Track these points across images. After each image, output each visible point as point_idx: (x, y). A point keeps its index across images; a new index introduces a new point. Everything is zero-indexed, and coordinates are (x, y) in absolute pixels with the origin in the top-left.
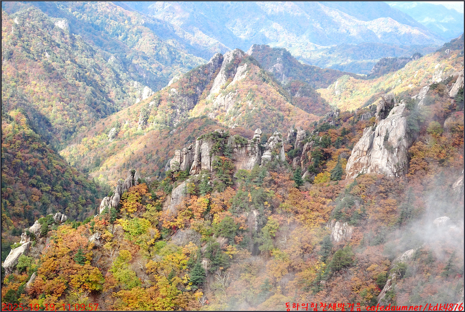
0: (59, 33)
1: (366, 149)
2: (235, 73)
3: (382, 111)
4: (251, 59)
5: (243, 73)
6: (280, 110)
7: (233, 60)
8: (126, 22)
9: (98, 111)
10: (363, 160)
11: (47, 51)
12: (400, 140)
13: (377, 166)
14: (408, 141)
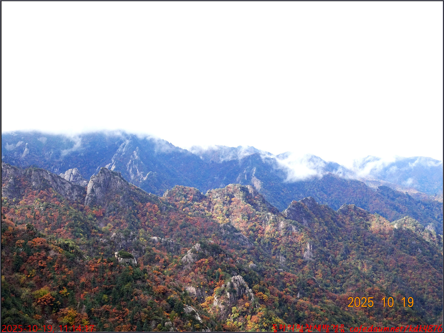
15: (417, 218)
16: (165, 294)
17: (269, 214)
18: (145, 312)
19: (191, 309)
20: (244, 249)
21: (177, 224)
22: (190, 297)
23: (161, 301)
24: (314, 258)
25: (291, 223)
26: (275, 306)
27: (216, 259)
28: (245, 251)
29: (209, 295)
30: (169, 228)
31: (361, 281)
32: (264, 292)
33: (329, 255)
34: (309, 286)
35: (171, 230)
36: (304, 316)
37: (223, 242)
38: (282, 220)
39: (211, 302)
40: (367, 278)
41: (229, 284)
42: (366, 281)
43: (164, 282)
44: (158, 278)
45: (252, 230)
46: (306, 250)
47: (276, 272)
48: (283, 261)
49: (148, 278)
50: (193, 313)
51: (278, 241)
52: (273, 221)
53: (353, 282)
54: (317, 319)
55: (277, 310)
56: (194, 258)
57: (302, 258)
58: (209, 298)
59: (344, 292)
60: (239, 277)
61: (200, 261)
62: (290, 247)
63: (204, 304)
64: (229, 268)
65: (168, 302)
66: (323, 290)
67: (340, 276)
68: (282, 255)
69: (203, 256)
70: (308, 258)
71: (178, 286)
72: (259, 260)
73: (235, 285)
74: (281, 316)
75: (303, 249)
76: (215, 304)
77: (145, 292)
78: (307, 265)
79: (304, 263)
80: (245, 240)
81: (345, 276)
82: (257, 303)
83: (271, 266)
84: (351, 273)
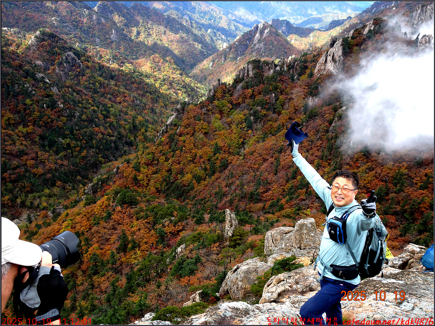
0: (185, 20)
1: (323, 62)
2: (264, 33)
3: (331, 44)
4: (271, 26)
5: (268, 33)
6: (285, 48)
7: (263, 27)
8: (215, 13)
9: (205, 55)
10: (322, 68)
11: (181, 29)
12: (340, 57)
13: (329, 70)
14: (343, 57)
15: (178, 11)
16: (20, 66)
17: (85, 10)
18: (9, 79)
19: (41, 75)
20: (71, 34)
21: (20, 18)
22: (39, 68)
23: (19, 71)
24: (118, 39)
25: (100, 16)
26: (96, 70)
27: (52, 42)
28: (72, 35)
29: (52, 66)
30: (15, 21)
31: (148, 51)
32: (88, 61)
33: (127, 37)
34: (117, 56)
35: (17, 23)
36: (115, 75)
37: (56, 30)
38: (94, 14)
39: (54, 70)
40: (151, 50)
41: (64, 57)
42: (151, 51)
43: (18, 58)
44: (13, 56)
45: (75, 21)
46: (112, 33)
47: (94, 48)
48: (99, 41)
49: (6, 57)
50: (43, 78)
51: (93, 28)
52: (88, 15)
53: (143, 52)
54: (123, 76)
55: (98, 73)
56: (37, 42)
57: (110, 39)
58: (52, 67)
59: (138, 59)
60: (71, 53)
61: (42, 43)
62: (102, 32)
63: (50, 71)
64: (63, 47)
65: (24, 71)
66: (125, 58)
67: (135, 49)
68: (97, 37)
69: (44, 40)
70: (114, 39)
71: (29, 61)
72: (82, 42)
73: (69, 58)
74: (101, 76)
75: (110, 33)
76: (57, 71)
77: (6, 66)
78: (114, 43)
79: (112, 42)
80: (71, 28)
81: (138, 49)
82: (85, 68)
83: (90, 45)
84: (141, 47)
